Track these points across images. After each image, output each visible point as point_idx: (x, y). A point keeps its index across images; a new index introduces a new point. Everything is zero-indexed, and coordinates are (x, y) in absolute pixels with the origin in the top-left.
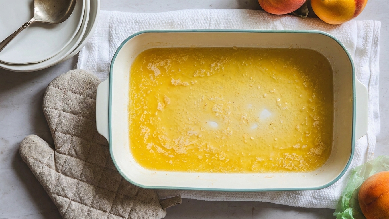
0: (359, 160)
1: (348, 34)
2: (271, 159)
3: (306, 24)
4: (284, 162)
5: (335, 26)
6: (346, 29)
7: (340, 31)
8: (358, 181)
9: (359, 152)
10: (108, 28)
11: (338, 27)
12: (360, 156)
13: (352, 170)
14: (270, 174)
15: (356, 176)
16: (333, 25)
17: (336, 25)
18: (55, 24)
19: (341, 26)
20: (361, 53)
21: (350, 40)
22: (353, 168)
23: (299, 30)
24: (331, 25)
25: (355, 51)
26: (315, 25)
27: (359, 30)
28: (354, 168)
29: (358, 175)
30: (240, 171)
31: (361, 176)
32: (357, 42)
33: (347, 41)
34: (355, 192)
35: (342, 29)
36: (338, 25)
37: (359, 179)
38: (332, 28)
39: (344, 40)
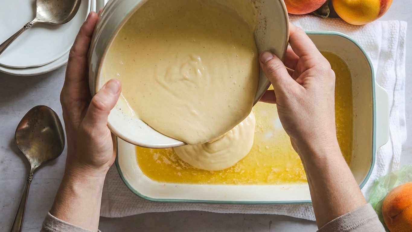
0: (383, 170)
1: (372, 35)
2: (287, 170)
3: (327, 25)
4: (301, 173)
5: (358, 27)
6: (370, 30)
7: (364, 32)
8: (382, 193)
9: (383, 162)
11: (361, 27)
12: (384, 166)
13: (376, 180)
14: (286, 186)
15: (379, 187)
16: (356, 26)
17: (360, 26)
18: (58, 24)
19: (364, 27)
20: (386, 55)
21: (374, 42)
22: (376, 179)
23: (319, 31)
24: (354, 26)
25: (379, 53)
26: (337, 26)
27: (383, 31)
28: (378, 179)
29: (381, 186)
30: (255, 183)
31: (385, 187)
32: (382, 44)
33: (371, 42)
34: (379, 204)
35: (365, 30)
36: (361, 26)
37: (383, 190)
38: (355, 29)
39: (367, 42)
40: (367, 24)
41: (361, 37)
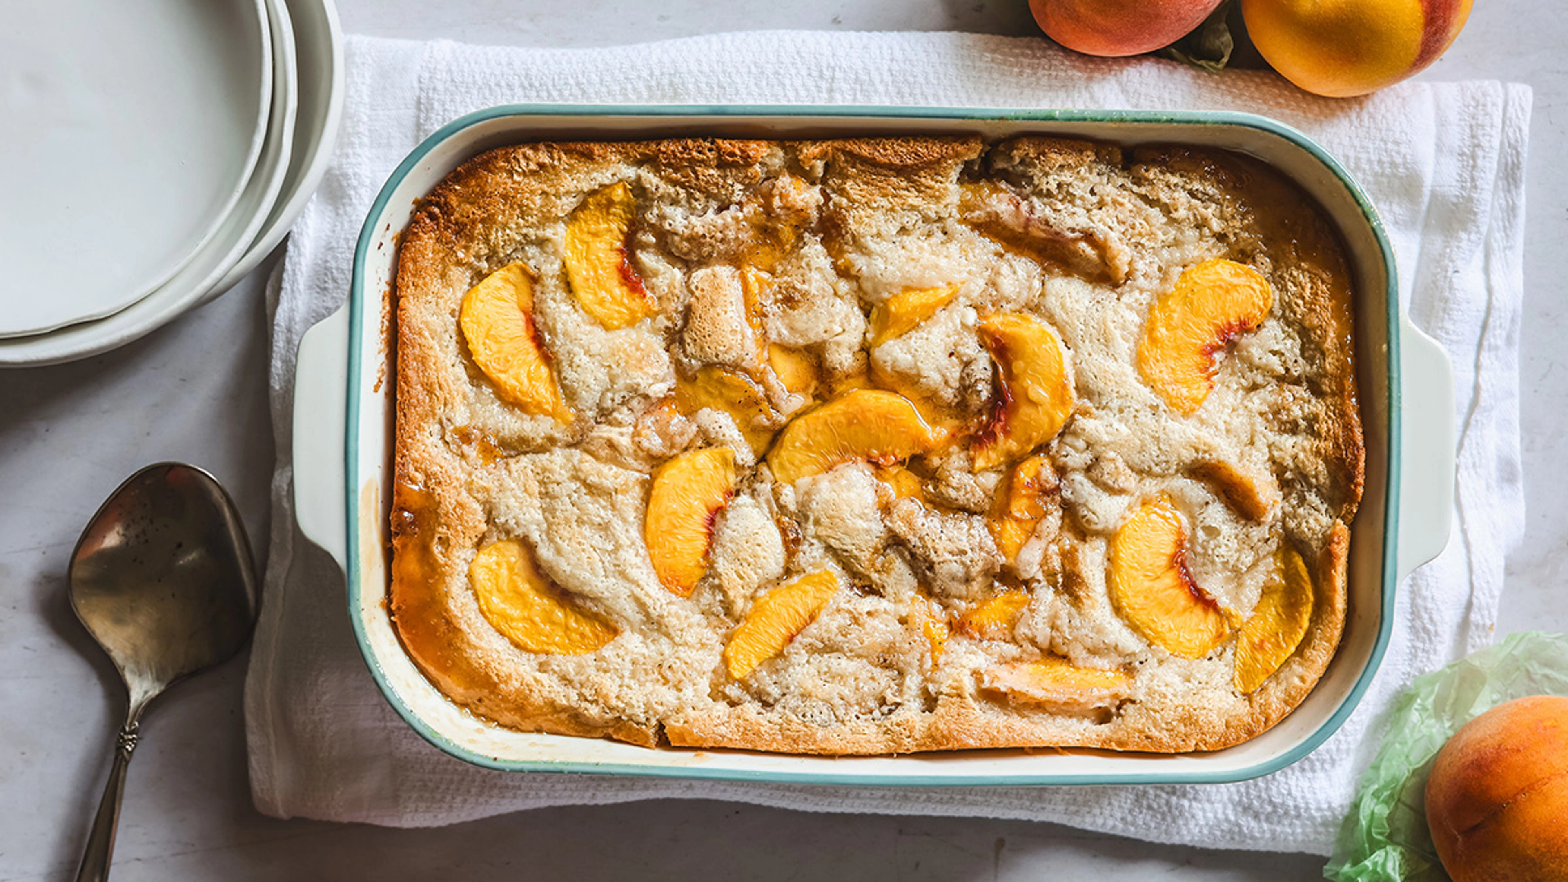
0: (1431, 653)
1: (1399, 137)
3: (1222, 96)
5: (1343, 104)
6: (1388, 115)
7: (1366, 125)
8: (1424, 737)
10: (412, 111)
11: (1355, 106)
12: (1434, 638)
13: (1403, 690)
15: (1414, 716)
16: (1335, 99)
17: (1349, 101)
19: (1369, 106)
20: (1452, 214)
21: (1405, 164)
22: (1404, 686)
24: (1327, 100)
25: (1424, 207)
27: (1442, 123)
28: (1410, 683)
29: (1423, 710)
31: (1438, 715)
32: (1436, 170)
33: (1393, 164)
34: (1414, 780)
35: (1371, 116)
36: (1356, 98)
37: (1428, 726)
38: (1333, 114)
39: (1380, 162)
40: (1379, 93)
41: (1357, 143)
